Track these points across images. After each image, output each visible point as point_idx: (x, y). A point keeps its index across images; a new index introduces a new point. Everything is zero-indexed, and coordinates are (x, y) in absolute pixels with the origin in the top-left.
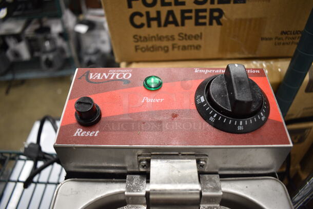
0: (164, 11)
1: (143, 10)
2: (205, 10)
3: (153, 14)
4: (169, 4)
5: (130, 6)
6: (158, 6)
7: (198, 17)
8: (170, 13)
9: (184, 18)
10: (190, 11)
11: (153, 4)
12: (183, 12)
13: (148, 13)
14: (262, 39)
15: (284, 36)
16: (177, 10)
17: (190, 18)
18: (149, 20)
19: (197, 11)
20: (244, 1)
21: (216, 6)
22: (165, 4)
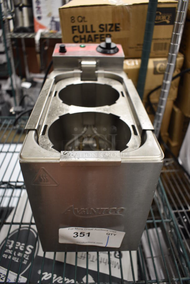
0: (87, 35)
1: (79, 34)
2: (103, 35)
3: (83, 37)
4: (89, 32)
5: (73, 33)
6: (85, 33)
7: (101, 38)
8: (90, 36)
9: (96, 38)
10: (97, 35)
11: (82, 32)
12: (95, 35)
13: (80, 36)
14: (130, 48)
15: (139, 46)
16: (92, 35)
17: (97, 38)
18: (81, 39)
19: (101, 35)
20: (119, 31)
21: (108, 33)
22: (87, 32)
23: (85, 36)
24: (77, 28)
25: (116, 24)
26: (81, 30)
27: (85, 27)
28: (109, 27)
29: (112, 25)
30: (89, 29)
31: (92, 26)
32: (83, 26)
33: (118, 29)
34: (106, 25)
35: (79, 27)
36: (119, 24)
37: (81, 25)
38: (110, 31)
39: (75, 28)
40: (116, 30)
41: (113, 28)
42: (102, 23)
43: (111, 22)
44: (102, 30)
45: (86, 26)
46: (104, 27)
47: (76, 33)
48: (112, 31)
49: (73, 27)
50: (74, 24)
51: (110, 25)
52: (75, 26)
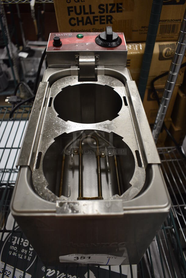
0: (85, 17)
1: (75, 16)
2: (104, 16)
3: (80, 19)
4: (87, 13)
5: (69, 15)
6: (82, 15)
7: (101, 20)
8: (88, 18)
9: (94, 20)
10: (97, 17)
11: (80, 14)
12: (94, 17)
13: (78, 18)
14: (133, 31)
15: (143, 29)
16: (91, 16)
17: (97, 20)
18: (78, 21)
19: (101, 17)
20: (121, 11)
21: (109, 14)
22: (85, 13)
23: (83, 18)
24: (73, 9)
25: (117, 4)
26: (78, 11)
27: (82, 8)
28: (110, 8)
29: (113, 5)
30: (87, 10)
31: (90, 6)
32: (80, 7)
33: (120, 10)
34: (107, 5)
35: (75, 7)
36: (121, 4)
37: (78, 5)
38: (111, 11)
39: (71, 9)
40: (118, 11)
41: (115, 9)
42: (102, 3)
43: (112, 2)
44: (102, 11)
45: (84, 6)
46: (105, 7)
47: (73, 15)
48: (114, 12)
49: (69, 8)
50: (70, 5)
51: (110, 5)
52: (72, 7)
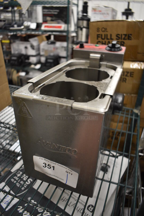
0: (107, 41)
6: (105, 40)
8: (109, 42)
14: (138, 53)
16: (111, 41)
20: (131, 39)
21: (123, 40)
22: (107, 39)
23: (105, 42)
24: (100, 36)
25: (129, 35)
26: (103, 37)
27: (106, 36)
28: (123, 36)
29: (126, 35)
30: (109, 37)
31: (111, 35)
32: (105, 35)
33: (130, 38)
34: (122, 35)
35: (102, 35)
36: (131, 35)
37: (103, 34)
38: (124, 39)
40: (129, 39)
41: (127, 37)
42: (120, 33)
43: (125, 33)
44: (118, 38)
45: (107, 35)
46: (120, 36)
47: (100, 39)
48: (126, 39)
49: (98, 35)
50: (99, 33)
51: (124, 35)
52: (99, 35)
